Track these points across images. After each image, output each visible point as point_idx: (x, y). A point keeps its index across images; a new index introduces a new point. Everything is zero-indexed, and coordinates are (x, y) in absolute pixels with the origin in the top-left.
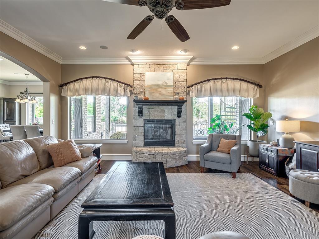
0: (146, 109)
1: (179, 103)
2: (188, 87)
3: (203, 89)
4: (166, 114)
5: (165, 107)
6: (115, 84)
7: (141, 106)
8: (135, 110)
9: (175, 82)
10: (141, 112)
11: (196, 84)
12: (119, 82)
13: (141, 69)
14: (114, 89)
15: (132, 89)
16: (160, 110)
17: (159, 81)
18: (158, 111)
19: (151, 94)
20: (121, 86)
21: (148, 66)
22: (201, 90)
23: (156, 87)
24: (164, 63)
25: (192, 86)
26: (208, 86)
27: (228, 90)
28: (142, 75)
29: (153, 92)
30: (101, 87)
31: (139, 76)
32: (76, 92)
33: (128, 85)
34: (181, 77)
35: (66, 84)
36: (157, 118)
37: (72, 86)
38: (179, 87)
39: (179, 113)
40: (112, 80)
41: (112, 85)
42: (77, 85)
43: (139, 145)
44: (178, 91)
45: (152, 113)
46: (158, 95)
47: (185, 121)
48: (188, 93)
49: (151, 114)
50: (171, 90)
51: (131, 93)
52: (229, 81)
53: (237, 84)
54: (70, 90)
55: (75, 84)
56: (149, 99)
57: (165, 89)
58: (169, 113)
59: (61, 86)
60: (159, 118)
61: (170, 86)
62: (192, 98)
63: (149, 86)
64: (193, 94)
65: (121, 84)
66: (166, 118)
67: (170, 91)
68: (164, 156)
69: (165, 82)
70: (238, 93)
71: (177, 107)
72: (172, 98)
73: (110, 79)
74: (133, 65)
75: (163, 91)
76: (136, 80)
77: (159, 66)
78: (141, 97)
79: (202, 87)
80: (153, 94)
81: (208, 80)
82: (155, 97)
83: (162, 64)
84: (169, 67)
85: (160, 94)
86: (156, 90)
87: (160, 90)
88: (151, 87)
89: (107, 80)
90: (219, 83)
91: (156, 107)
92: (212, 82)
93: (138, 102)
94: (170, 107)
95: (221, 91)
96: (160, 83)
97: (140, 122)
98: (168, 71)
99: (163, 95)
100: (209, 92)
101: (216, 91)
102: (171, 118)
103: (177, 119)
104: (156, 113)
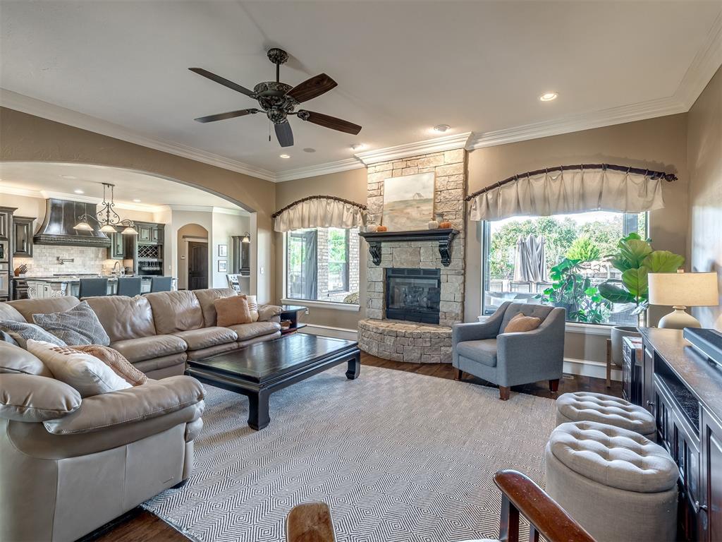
0: (386, 247)
1: (442, 237)
2: (468, 199)
3: (501, 201)
4: (422, 258)
5: (419, 244)
6: (341, 206)
9: (436, 191)
10: (377, 255)
11: (483, 191)
12: (346, 202)
13: (379, 174)
14: (338, 215)
15: (365, 212)
16: (410, 250)
17: (407, 192)
18: (406, 252)
19: (392, 219)
20: (348, 210)
21: (390, 166)
22: (495, 203)
23: (402, 206)
24: (418, 157)
25: (477, 195)
26: (511, 192)
28: (381, 185)
29: (397, 216)
30: (321, 212)
31: (375, 186)
33: (358, 206)
34: (453, 178)
35: (280, 213)
36: (406, 267)
37: (285, 214)
38: (446, 201)
39: (446, 256)
40: (336, 199)
41: (335, 207)
42: (291, 213)
43: (375, 317)
44: (443, 209)
45: (396, 256)
46: (404, 220)
47: (460, 273)
48: (467, 213)
49: (395, 258)
50: (428, 208)
52: (568, 175)
53: (593, 179)
54: (284, 223)
55: (290, 211)
56: (388, 231)
57: (418, 207)
58: (427, 255)
59: (274, 216)
60: (409, 266)
61: (427, 201)
63: (389, 205)
64: (476, 216)
65: (348, 206)
66: (422, 266)
67: (427, 210)
68: (398, 338)
69: (418, 194)
70: (594, 201)
71: (437, 243)
73: (332, 198)
74: (367, 168)
75: (413, 212)
76: (371, 196)
77: (409, 163)
78: (371, 226)
79: (498, 194)
80: (396, 220)
81: (516, 178)
82: (399, 226)
83: (415, 158)
84: (429, 162)
85: (408, 218)
86: (402, 211)
87: (409, 210)
88: (394, 207)
89: (329, 201)
90: (538, 183)
91: (404, 244)
92: (522, 181)
93: (368, 236)
94: (429, 243)
96: (409, 196)
97: (377, 274)
98: (425, 170)
99: (413, 220)
100: (513, 204)
101: (533, 202)
102: (430, 266)
103: (442, 267)
104: (404, 257)
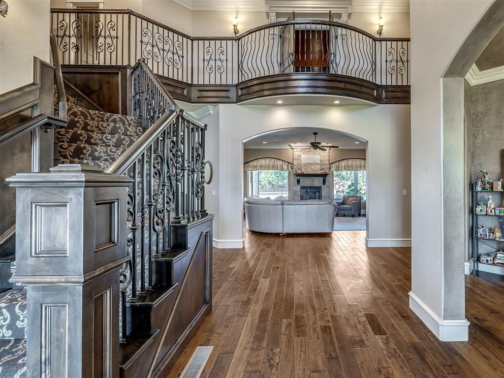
0: (302, 179)
1: (324, 176)
2: (330, 164)
3: (340, 166)
4: (315, 183)
5: (315, 178)
6: (281, 162)
7: (298, 178)
8: (294, 180)
9: (321, 161)
10: (298, 181)
11: (335, 162)
12: (283, 161)
13: (298, 153)
14: (280, 166)
15: (292, 165)
16: (311, 180)
17: (310, 160)
18: (309, 180)
19: (305, 169)
20: (285, 164)
21: (303, 150)
22: (339, 166)
23: (309, 165)
25: (333, 163)
26: (343, 163)
27: (356, 166)
28: (299, 156)
30: (272, 164)
31: (297, 157)
32: (255, 168)
33: (289, 163)
34: (325, 157)
36: (309, 185)
37: (251, 164)
38: (323, 164)
39: (324, 182)
40: (279, 159)
41: (279, 163)
42: (255, 163)
44: (323, 167)
45: (306, 182)
46: (310, 170)
47: (328, 187)
48: (330, 168)
50: (318, 166)
51: (292, 168)
52: (357, 160)
54: (250, 167)
56: (304, 173)
57: (315, 166)
58: (318, 182)
60: (311, 186)
61: (318, 164)
62: (333, 172)
63: (304, 164)
64: (333, 169)
65: (285, 163)
66: (316, 186)
69: (315, 161)
70: (363, 168)
71: (322, 178)
72: (319, 172)
74: (293, 149)
75: (313, 167)
76: (295, 160)
77: (310, 150)
78: (299, 172)
79: (339, 164)
80: (307, 169)
81: (344, 160)
82: (308, 171)
84: (317, 151)
86: (309, 167)
87: (312, 166)
88: (305, 165)
89: (276, 160)
90: (350, 162)
92: (346, 161)
93: (297, 175)
94: (318, 178)
95: (352, 167)
96: (311, 162)
97: (298, 188)
98: (316, 154)
99: (313, 170)
100: (344, 167)
101: (349, 167)
102: (318, 185)
103: (323, 186)
104: (308, 182)
